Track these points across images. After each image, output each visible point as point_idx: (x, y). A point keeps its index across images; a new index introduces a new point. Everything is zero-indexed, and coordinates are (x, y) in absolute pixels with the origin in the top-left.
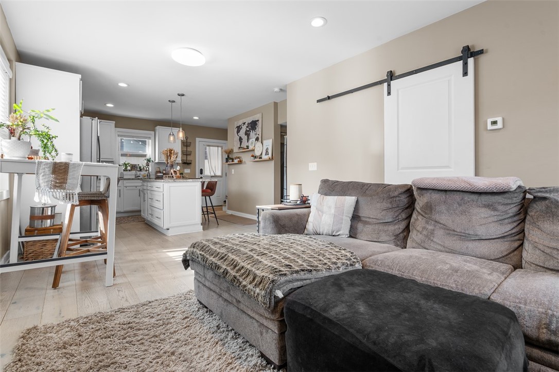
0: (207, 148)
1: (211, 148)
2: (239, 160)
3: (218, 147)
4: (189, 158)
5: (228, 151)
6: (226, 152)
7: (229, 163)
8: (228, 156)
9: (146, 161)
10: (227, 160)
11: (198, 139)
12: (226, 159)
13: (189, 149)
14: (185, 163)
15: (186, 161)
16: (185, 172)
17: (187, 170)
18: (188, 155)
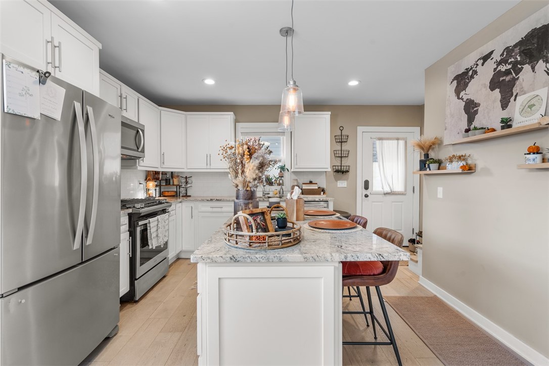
0: (378, 142)
1: (385, 141)
2: (462, 163)
3: (398, 139)
4: (346, 162)
5: (427, 144)
6: (421, 147)
7: (428, 171)
8: (427, 156)
9: (279, 169)
10: (423, 165)
11: (360, 129)
12: (421, 161)
13: (345, 147)
14: (337, 171)
15: (340, 168)
16: (338, 186)
17: (342, 184)
18: (343, 157)
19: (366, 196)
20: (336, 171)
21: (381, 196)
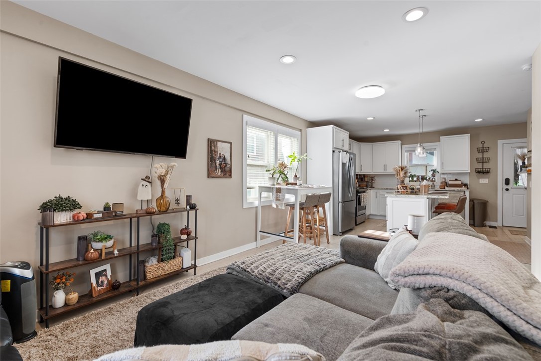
1: (525, 149)
4: (486, 166)
9: (432, 172)
11: (500, 142)
13: (486, 155)
14: (479, 172)
15: (482, 170)
16: (480, 182)
17: (484, 181)
18: (485, 162)
19: (507, 190)
20: (477, 172)
21: (522, 190)
